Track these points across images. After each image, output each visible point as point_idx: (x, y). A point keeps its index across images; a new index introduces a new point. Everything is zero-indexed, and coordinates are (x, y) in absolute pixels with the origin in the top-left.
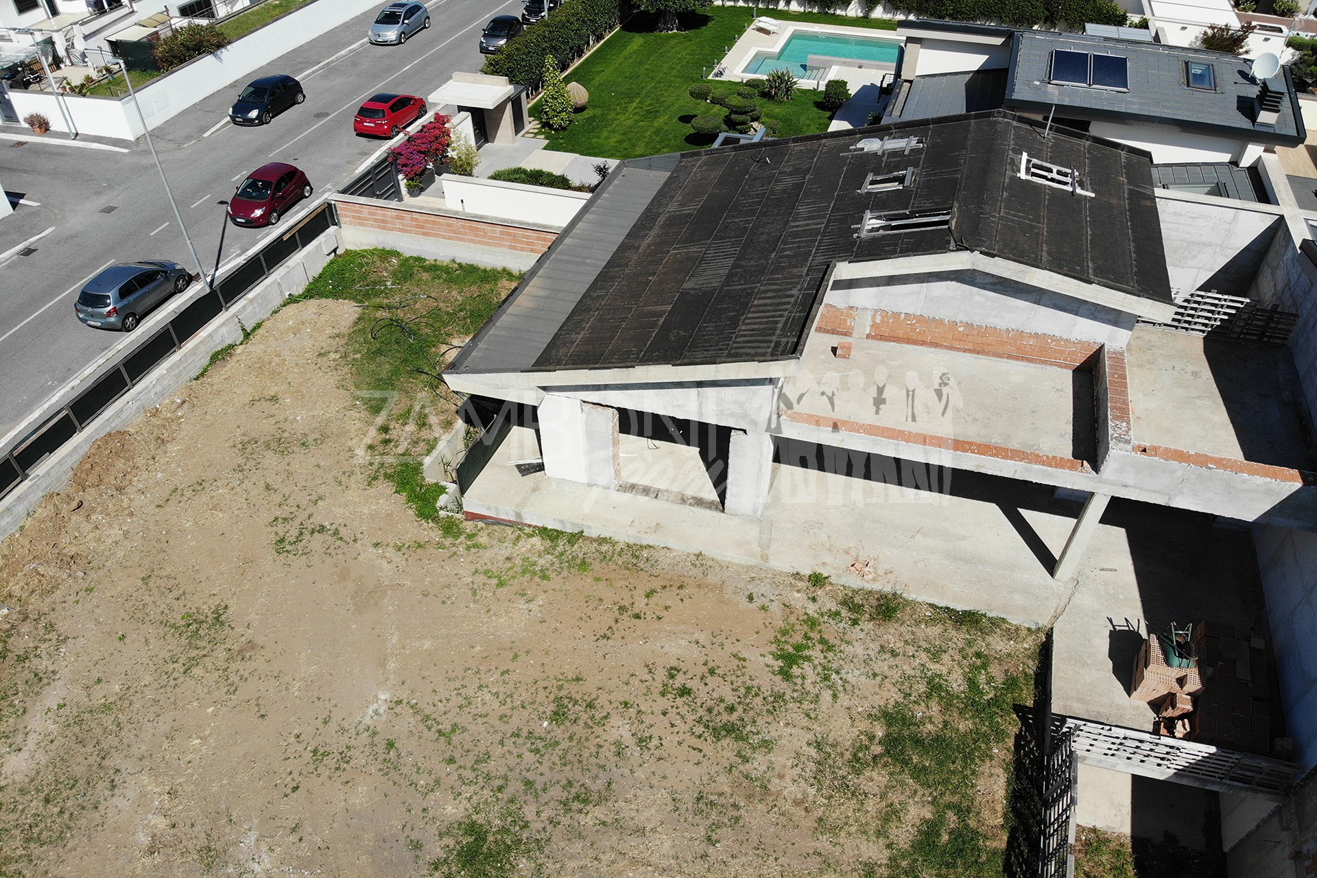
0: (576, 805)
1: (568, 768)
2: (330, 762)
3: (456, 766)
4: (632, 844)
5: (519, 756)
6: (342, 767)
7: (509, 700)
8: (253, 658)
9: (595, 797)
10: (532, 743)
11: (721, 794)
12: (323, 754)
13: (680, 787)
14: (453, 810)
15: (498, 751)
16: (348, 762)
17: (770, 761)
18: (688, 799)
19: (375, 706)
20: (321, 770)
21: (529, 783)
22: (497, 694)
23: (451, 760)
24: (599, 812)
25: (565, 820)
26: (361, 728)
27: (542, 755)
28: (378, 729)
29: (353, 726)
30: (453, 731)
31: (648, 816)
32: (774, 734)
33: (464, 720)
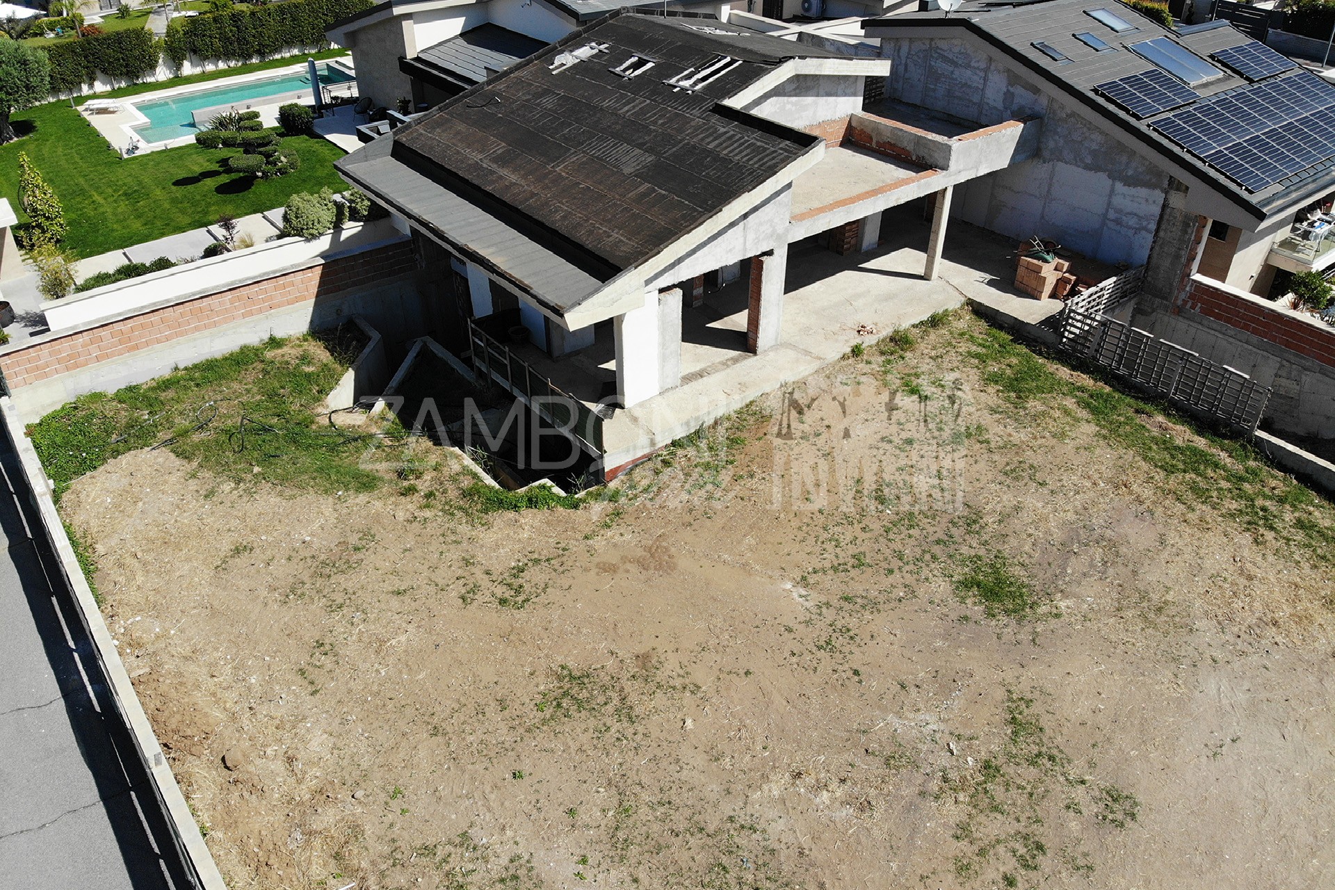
0: (976, 527)
1: (938, 518)
2: (839, 642)
3: (896, 571)
4: (1026, 517)
5: (910, 536)
6: (852, 635)
7: (850, 519)
8: (662, 659)
9: (974, 517)
10: (903, 525)
11: (1008, 464)
12: (828, 644)
13: (990, 477)
14: (941, 587)
15: (897, 546)
16: (848, 630)
17: (994, 434)
18: (1001, 478)
19: (795, 595)
20: (846, 650)
21: (938, 542)
22: (838, 524)
23: (891, 571)
24: (989, 519)
25: (986, 537)
26: (814, 610)
27: (918, 525)
28: (825, 600)
29: (808, 615)
30: (859, 560)
31: (1008, 499)
32: (974, 422)
33: (852, 550)
